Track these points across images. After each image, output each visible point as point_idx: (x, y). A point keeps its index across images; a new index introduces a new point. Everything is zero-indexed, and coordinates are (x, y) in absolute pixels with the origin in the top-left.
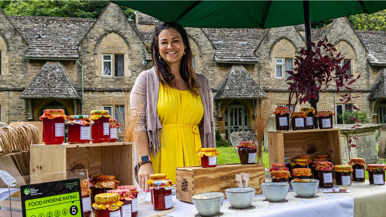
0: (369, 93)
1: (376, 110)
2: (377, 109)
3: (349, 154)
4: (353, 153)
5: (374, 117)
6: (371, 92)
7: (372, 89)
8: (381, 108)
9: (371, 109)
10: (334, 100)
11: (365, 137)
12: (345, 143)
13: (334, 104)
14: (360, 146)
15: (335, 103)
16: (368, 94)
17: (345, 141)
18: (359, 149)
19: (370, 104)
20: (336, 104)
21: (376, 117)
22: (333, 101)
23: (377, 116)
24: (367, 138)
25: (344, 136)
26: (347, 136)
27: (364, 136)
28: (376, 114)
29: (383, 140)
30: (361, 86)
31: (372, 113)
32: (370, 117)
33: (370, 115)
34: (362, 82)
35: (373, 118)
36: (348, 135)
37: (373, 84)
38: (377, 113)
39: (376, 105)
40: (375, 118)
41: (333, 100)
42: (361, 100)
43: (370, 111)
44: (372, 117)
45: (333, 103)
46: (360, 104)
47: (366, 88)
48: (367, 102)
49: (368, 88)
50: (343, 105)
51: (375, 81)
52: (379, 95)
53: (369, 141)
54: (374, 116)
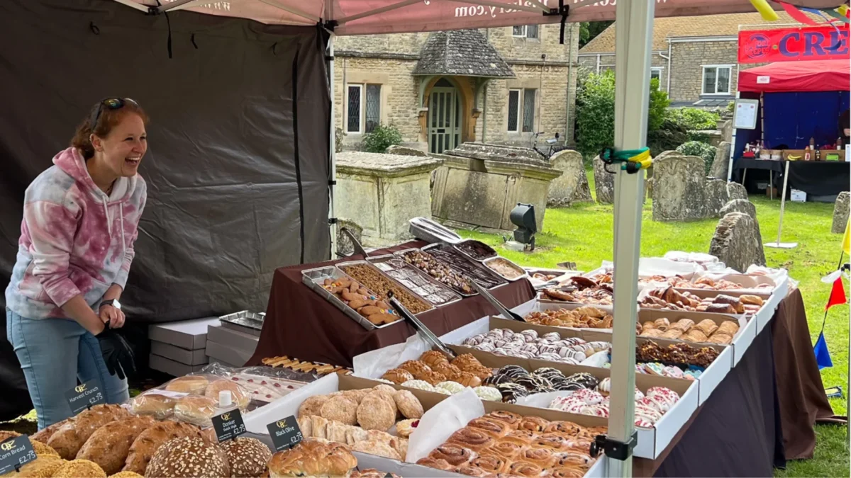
0: (415, 63)
1: (427, 100)
2: (429, 97)
3: (380, 218)
4: (386, 217)
5: (422, 114)
6: (419, 60)
7: (421, 53)
8: (435, 95)
9: (417, 97)
10: (345, 74)
11: (412, 185)
12: (373, 195)
13: (344, 84)
14: (402, 201)
15: (346, 82)
16: (413, 65)
17: (373, 191)
18: (399, 208)
19: (416, 86)
20: (349, 83)
21: (425, 115)
22: (343, 78)
23: (428, 112)
24: (415, 185)
25: (372, 180)
26: (378, 182)
27: (409, 183)
28: (427, 109)
29: (441, 182)
30: (401, 46)
31: (419, 106)
32: (415, 115)
33: (413, 109)
34: (403, 37)
35: (418, 117)
36: (380, 179)
37: (423, 42)
38: (428, 106)
39: (426, 90)
40: (422, 116)
41: (342, 74)
42: (399, 76)
43: (415, 103)
44: (417, 115)
45: (342, 81)
46: (397, 86)
47: (410, 50)
48: (409, 81)
49: (413, 51)
50: (361, 86)
51: (429, 37)
52: (434, 68)
53: (417, 192)
54: (421, 112)
